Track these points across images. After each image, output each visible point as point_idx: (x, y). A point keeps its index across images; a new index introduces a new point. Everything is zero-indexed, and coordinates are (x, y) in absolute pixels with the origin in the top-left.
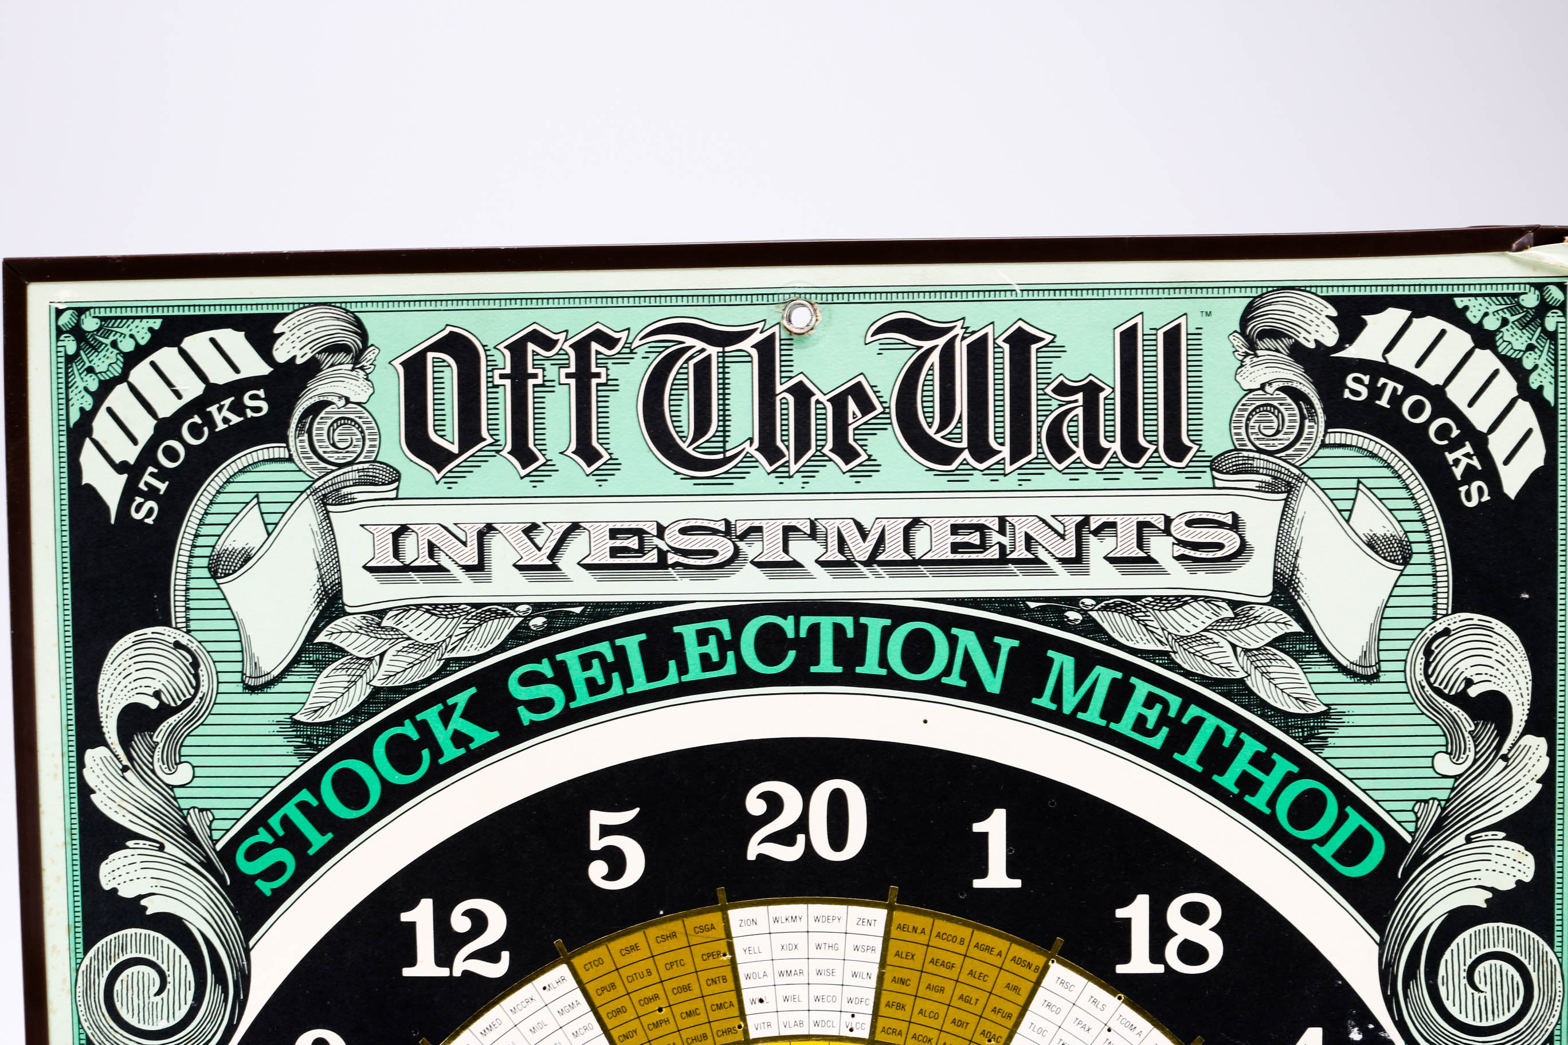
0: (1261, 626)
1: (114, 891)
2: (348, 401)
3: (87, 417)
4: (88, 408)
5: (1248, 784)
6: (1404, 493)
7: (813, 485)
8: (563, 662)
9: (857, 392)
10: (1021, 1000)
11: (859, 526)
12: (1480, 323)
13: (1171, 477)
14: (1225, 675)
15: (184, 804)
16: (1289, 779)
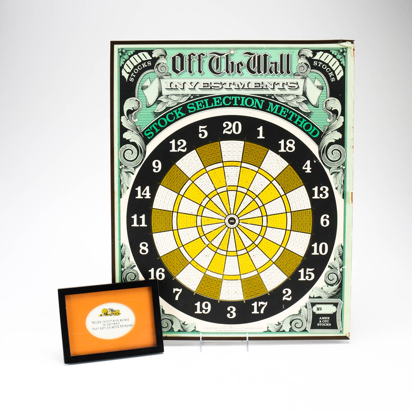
0: (301, 99)
1: (125, 138)
2: (163, 63)
3: (123, 65)
4: (123, 64)
5: (299, 123)
6: (322, 79)
7: (234, 77)
8: (196, 103)
9: (241, 63)
10: (264, 156)
11: (241, 83)
12: (334, 54)
13: (288, 76)
14: (296, 106)
15: (136, 125)
16: (305, 122)
